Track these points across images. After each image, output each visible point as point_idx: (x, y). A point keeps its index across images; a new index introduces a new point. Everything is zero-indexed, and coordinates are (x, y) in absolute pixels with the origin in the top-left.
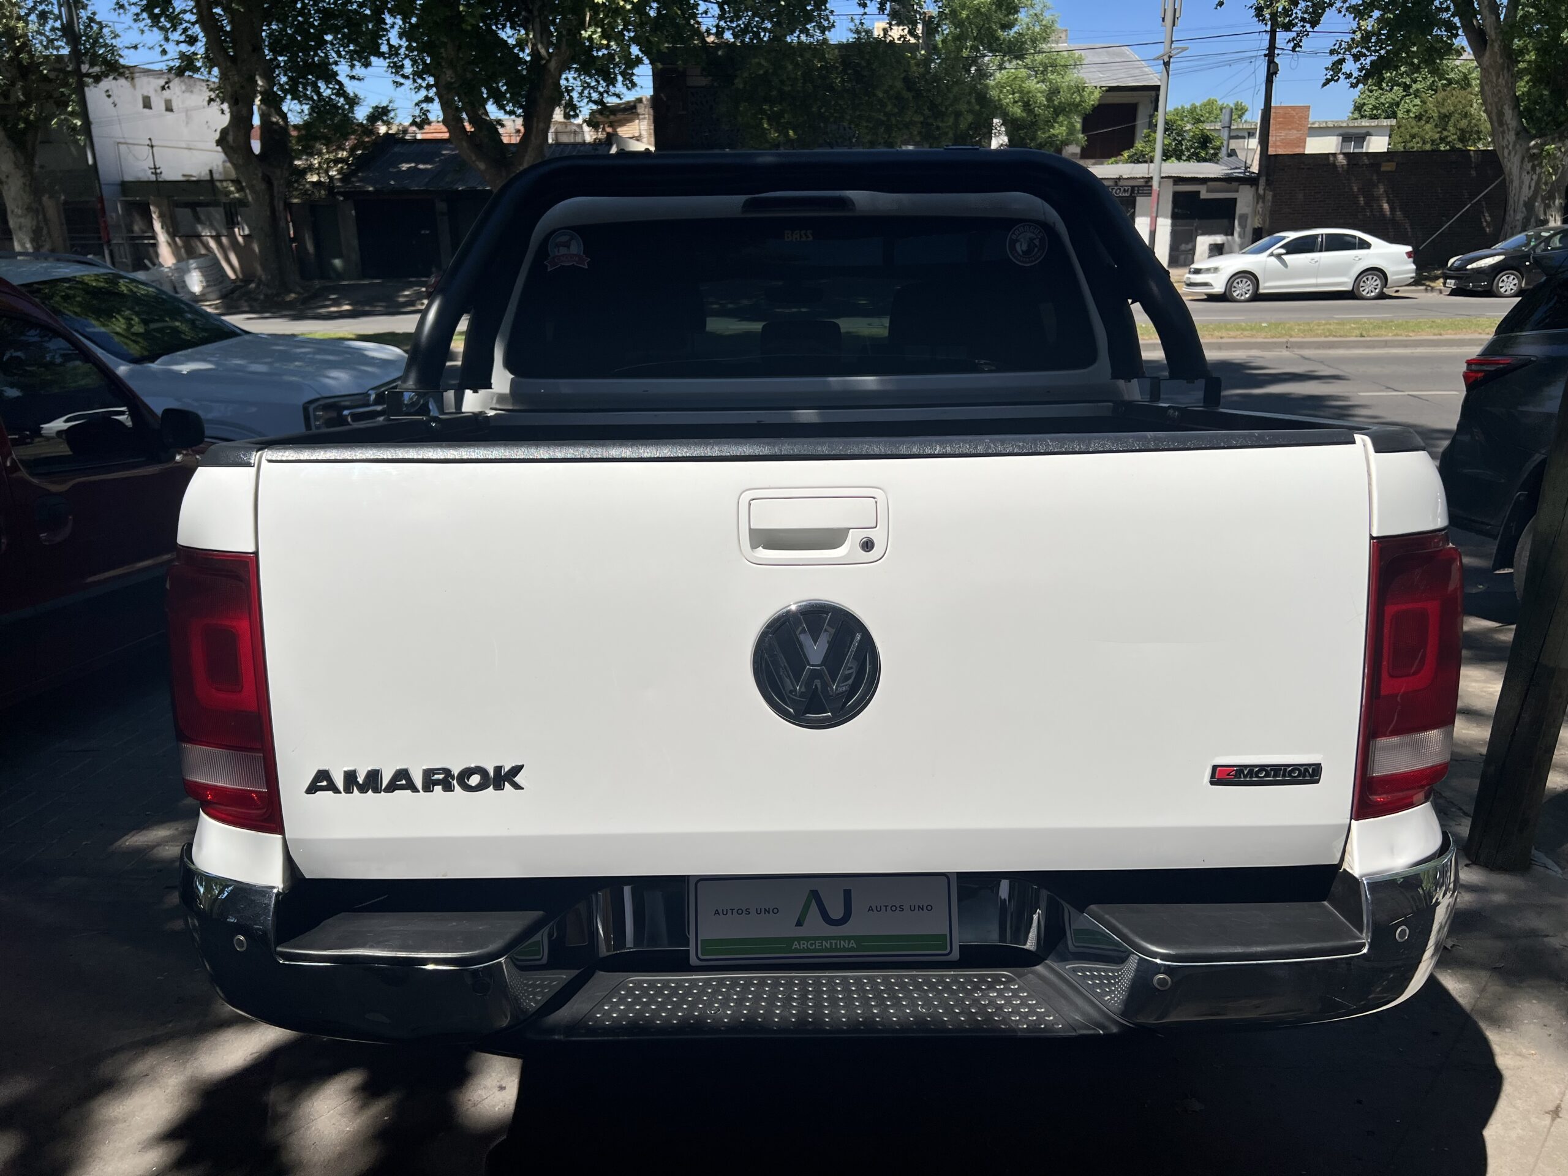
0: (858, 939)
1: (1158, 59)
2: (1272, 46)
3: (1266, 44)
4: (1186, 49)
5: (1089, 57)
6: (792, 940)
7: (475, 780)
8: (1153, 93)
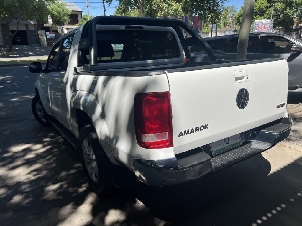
0: (231, 145)
1: (86, 6)
2: (104, 5)
3: (103, 5)
4: (91, 4)
5: (68, 4)
6: (223, 148)
7: (202, 128)
8: (81, 12)
